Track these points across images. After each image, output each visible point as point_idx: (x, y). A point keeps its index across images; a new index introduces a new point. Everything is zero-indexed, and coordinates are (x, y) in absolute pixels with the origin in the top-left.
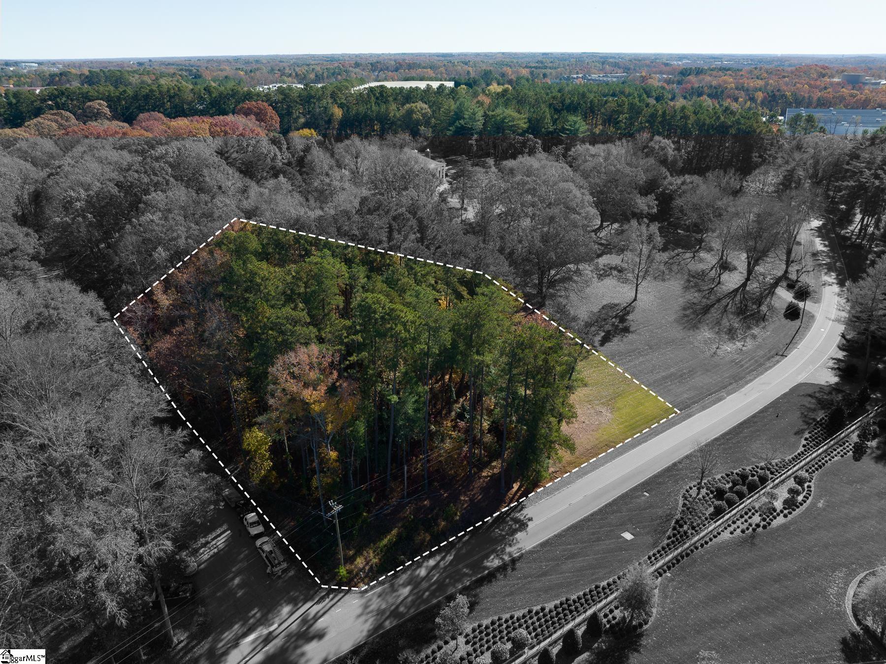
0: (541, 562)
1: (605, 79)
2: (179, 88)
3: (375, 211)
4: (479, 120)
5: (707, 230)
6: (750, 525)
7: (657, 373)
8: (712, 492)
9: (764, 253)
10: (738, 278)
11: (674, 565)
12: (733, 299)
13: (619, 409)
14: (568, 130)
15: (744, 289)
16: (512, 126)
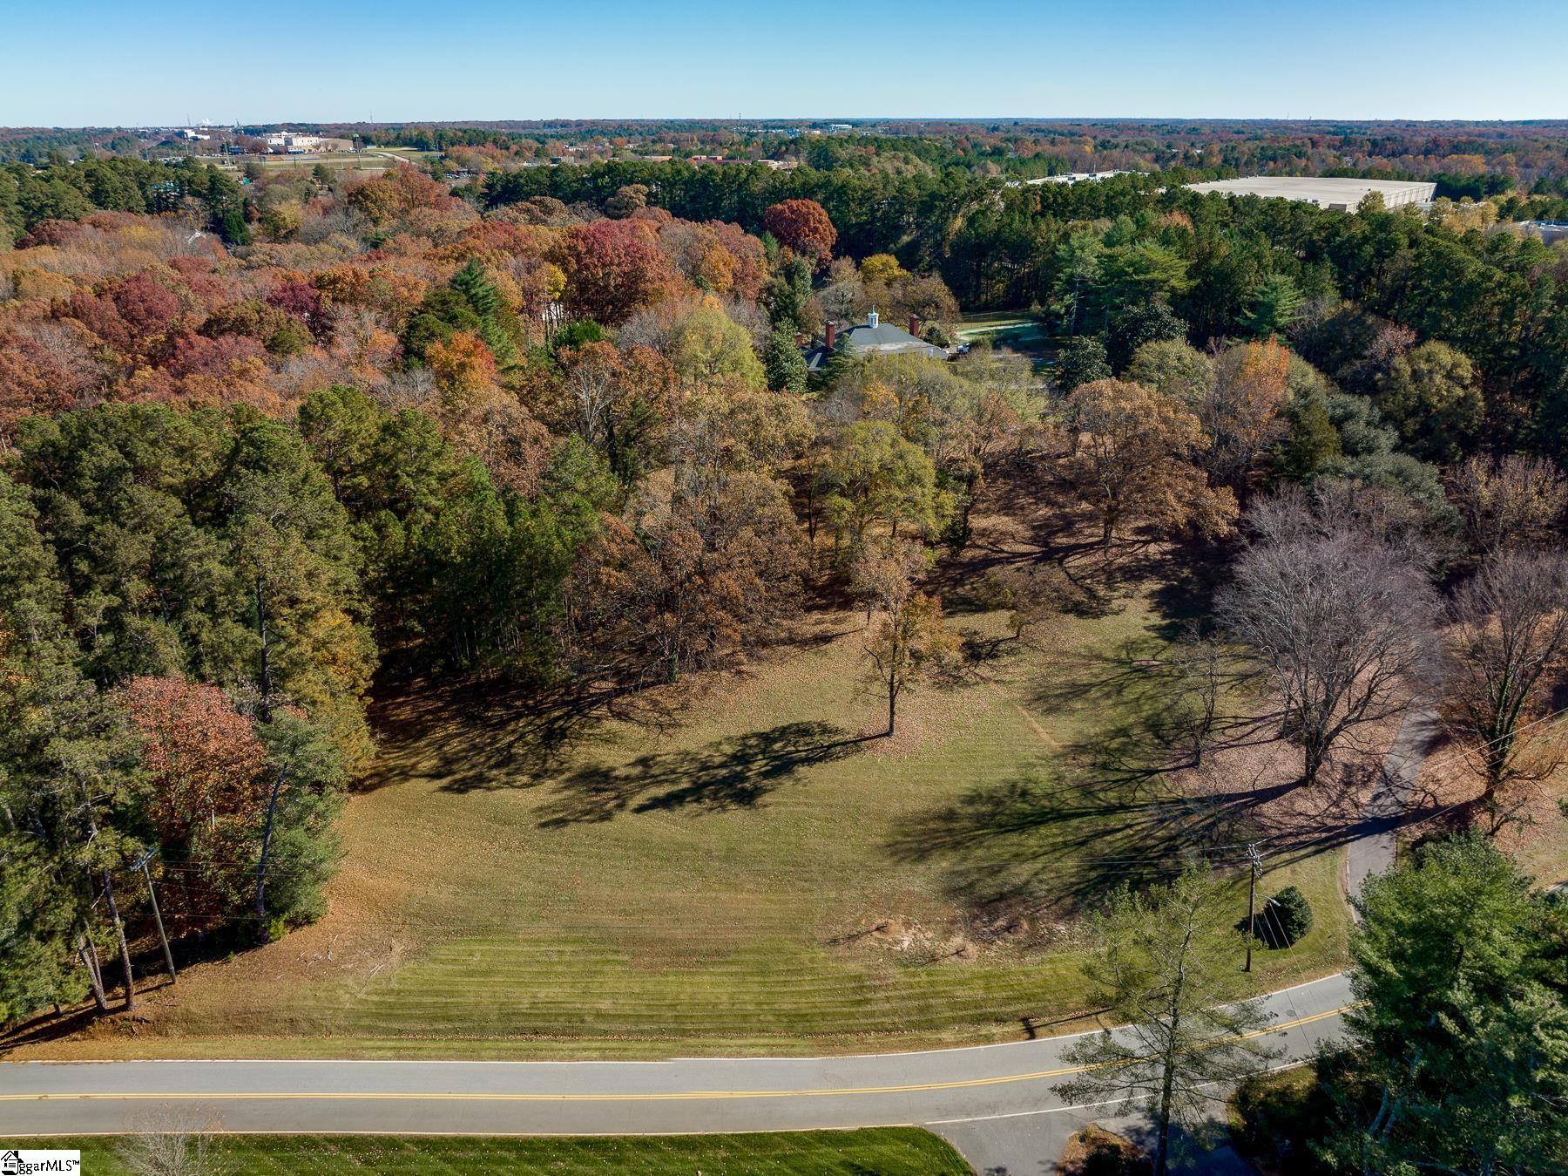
14: (1261, 303)
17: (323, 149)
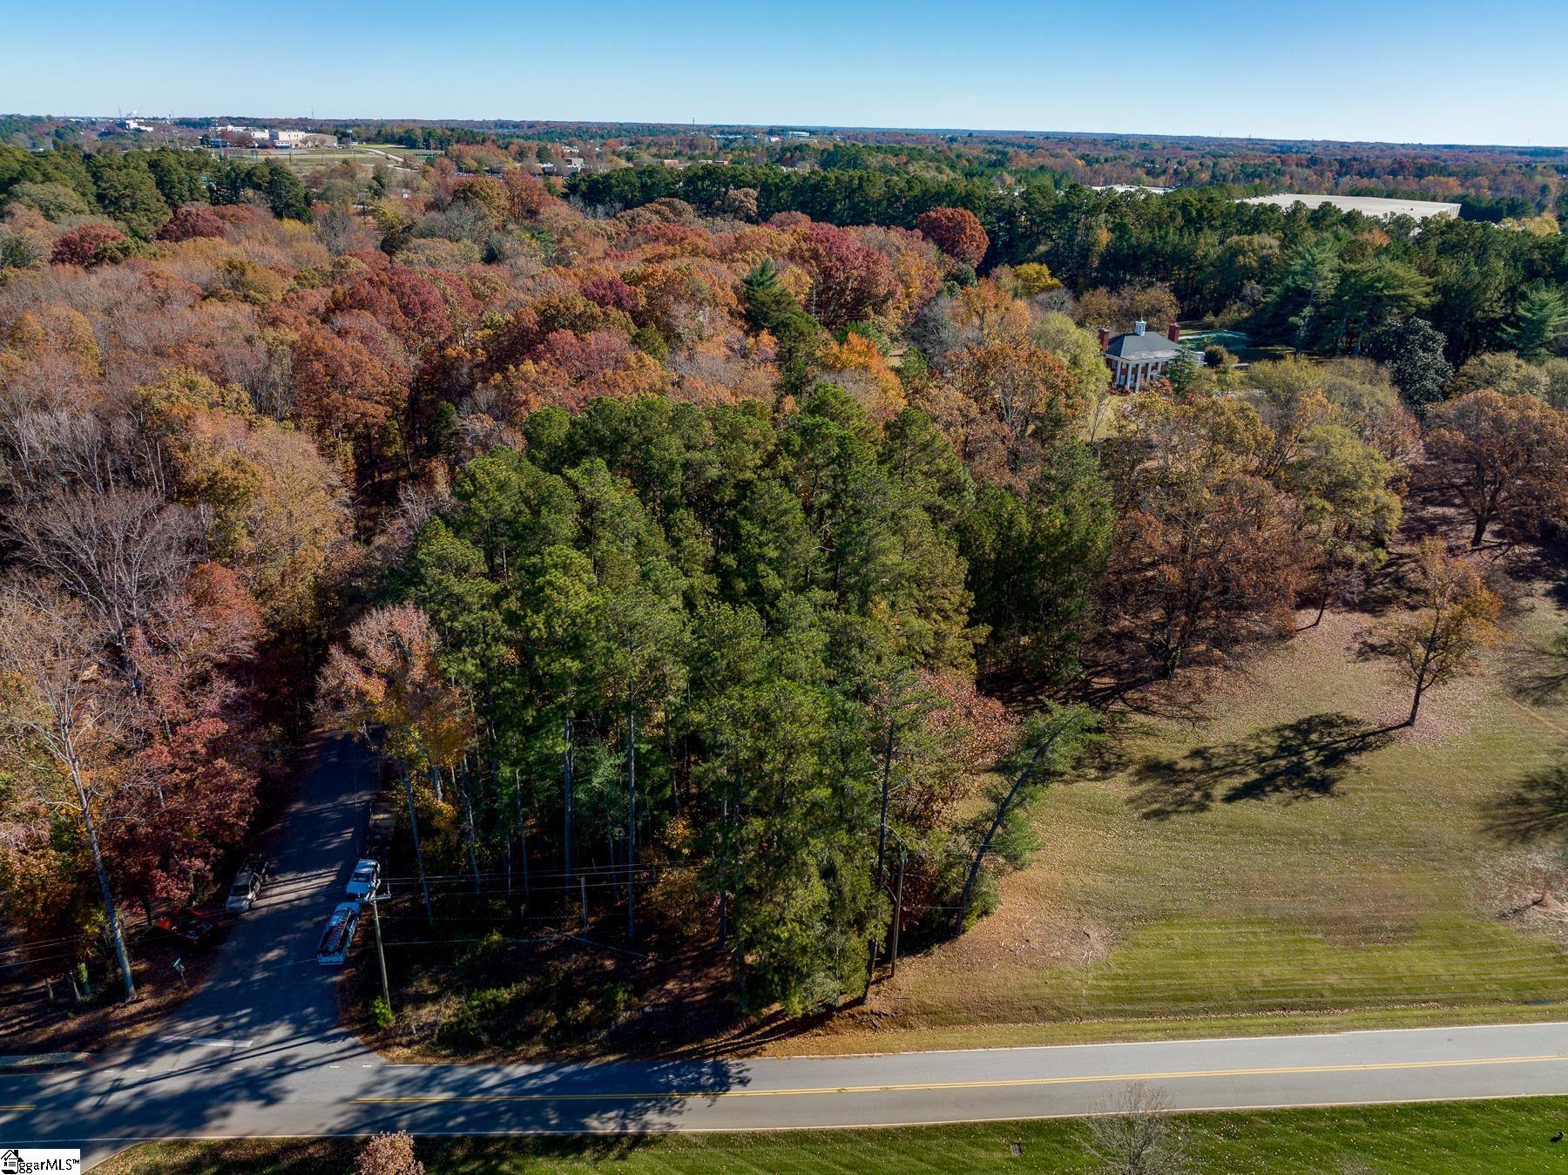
7: (1308, 901)
13: (1136, 945)
14: (1524, 319)
17: (310, 144)
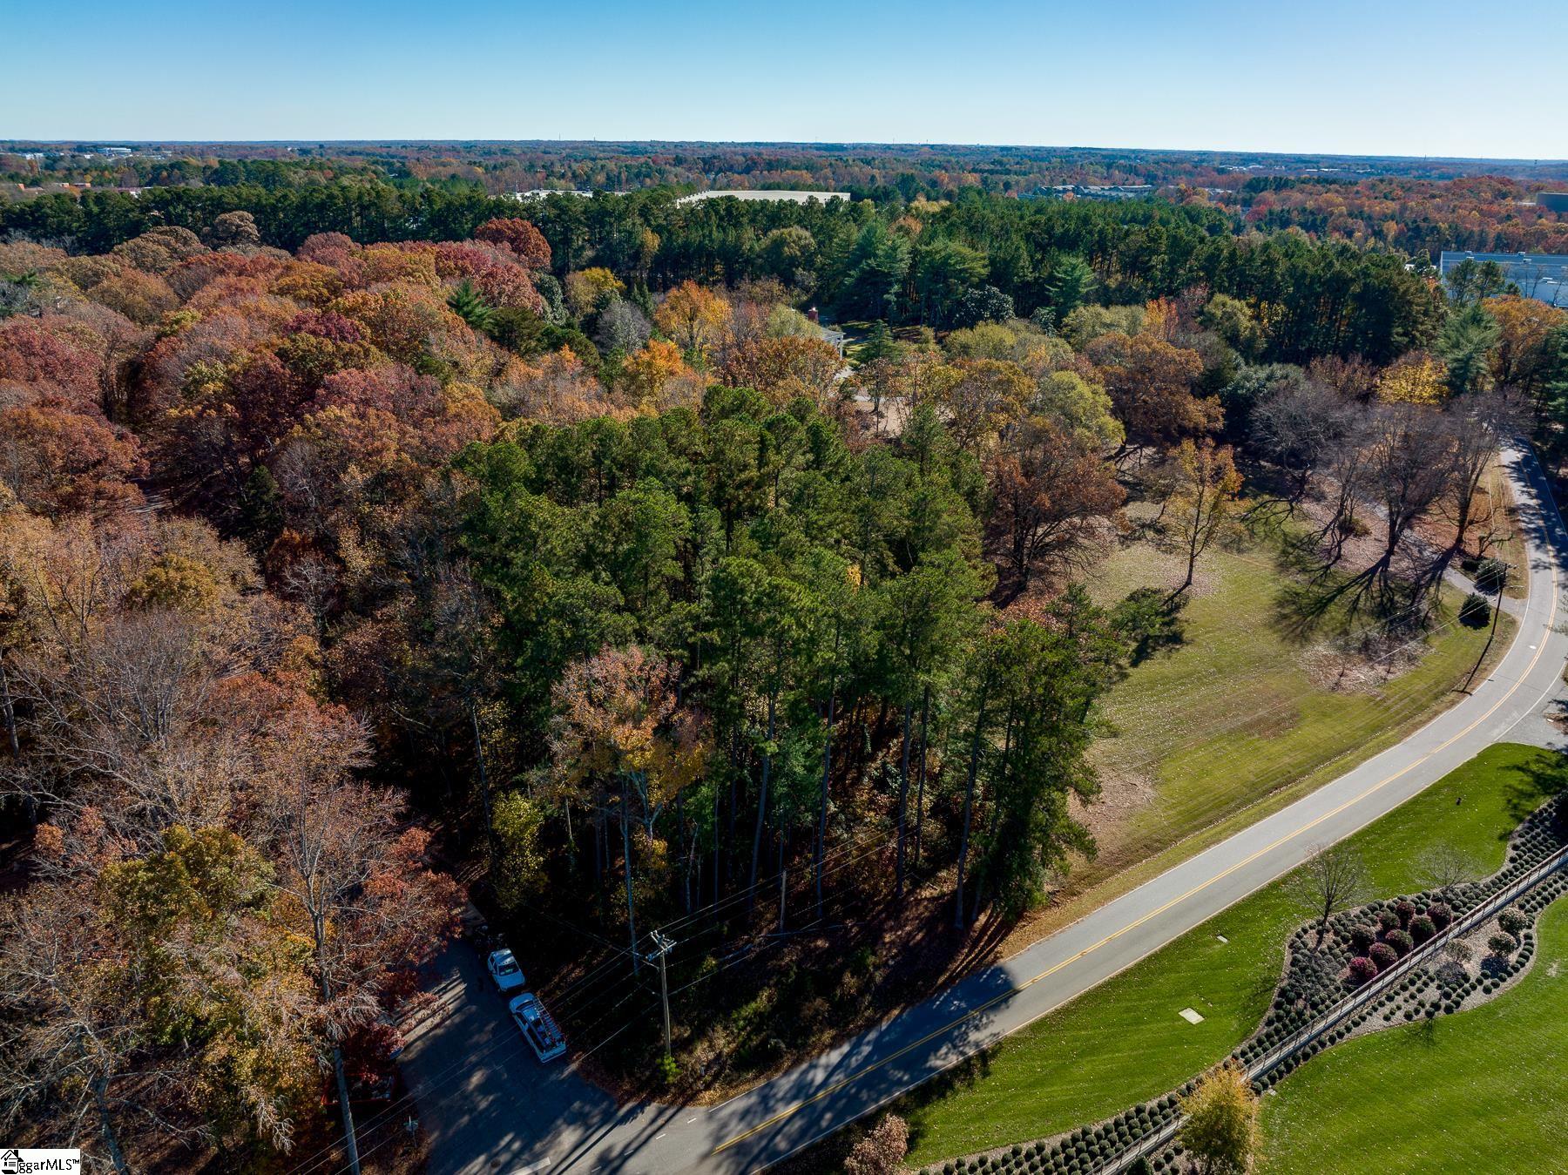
0: (1033, 1060)
1: (1114, 194)
2: (378, 192)
3: (733, 412)
4: (902, 260)
5: (1313, 463)
6: (1422, 1004)
7: (1234, 716)
8: (1345, 940)
9: (1421, 506)
10: (1372, 549)
11: (1281, 1074)
12: (1367, 588)
13: (1167, 780)
14: (1060, 280)
15: (1385, 571)
16: (961, 271)
